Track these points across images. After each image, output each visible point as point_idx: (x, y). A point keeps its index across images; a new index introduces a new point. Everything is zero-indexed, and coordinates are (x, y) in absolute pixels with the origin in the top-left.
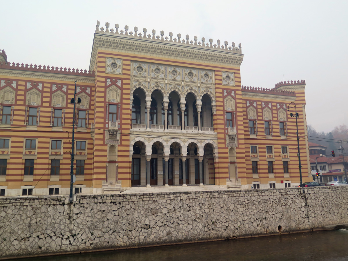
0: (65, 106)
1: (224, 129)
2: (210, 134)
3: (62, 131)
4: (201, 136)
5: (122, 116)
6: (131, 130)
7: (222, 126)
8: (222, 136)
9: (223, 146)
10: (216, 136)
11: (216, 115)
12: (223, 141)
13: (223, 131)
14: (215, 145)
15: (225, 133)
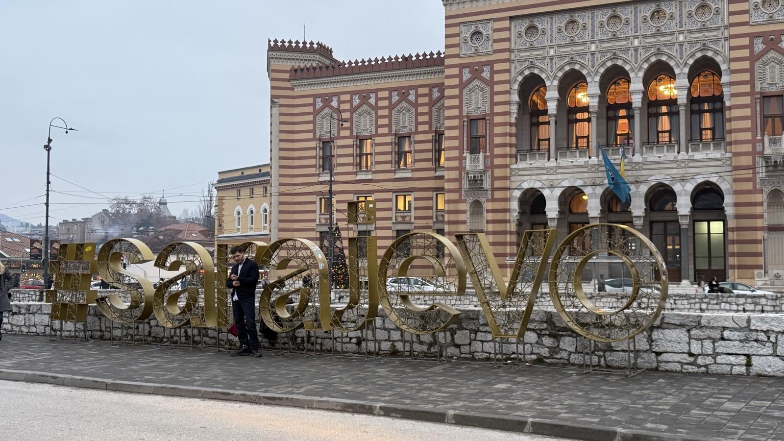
0: (413, 130)
1: (753, 142)
2: (710, 160)
3: (411, 176)
4: (683, 165)
5: (493, 140)
6: (514, 166)
7: (748, 136)
8: (746, 161)
9: (749, 186)
10: (728, 163)
11: (730, 108)
12: (748, 174)
13: (748, 148)
14: (724, 186)
15: (753, 154)
